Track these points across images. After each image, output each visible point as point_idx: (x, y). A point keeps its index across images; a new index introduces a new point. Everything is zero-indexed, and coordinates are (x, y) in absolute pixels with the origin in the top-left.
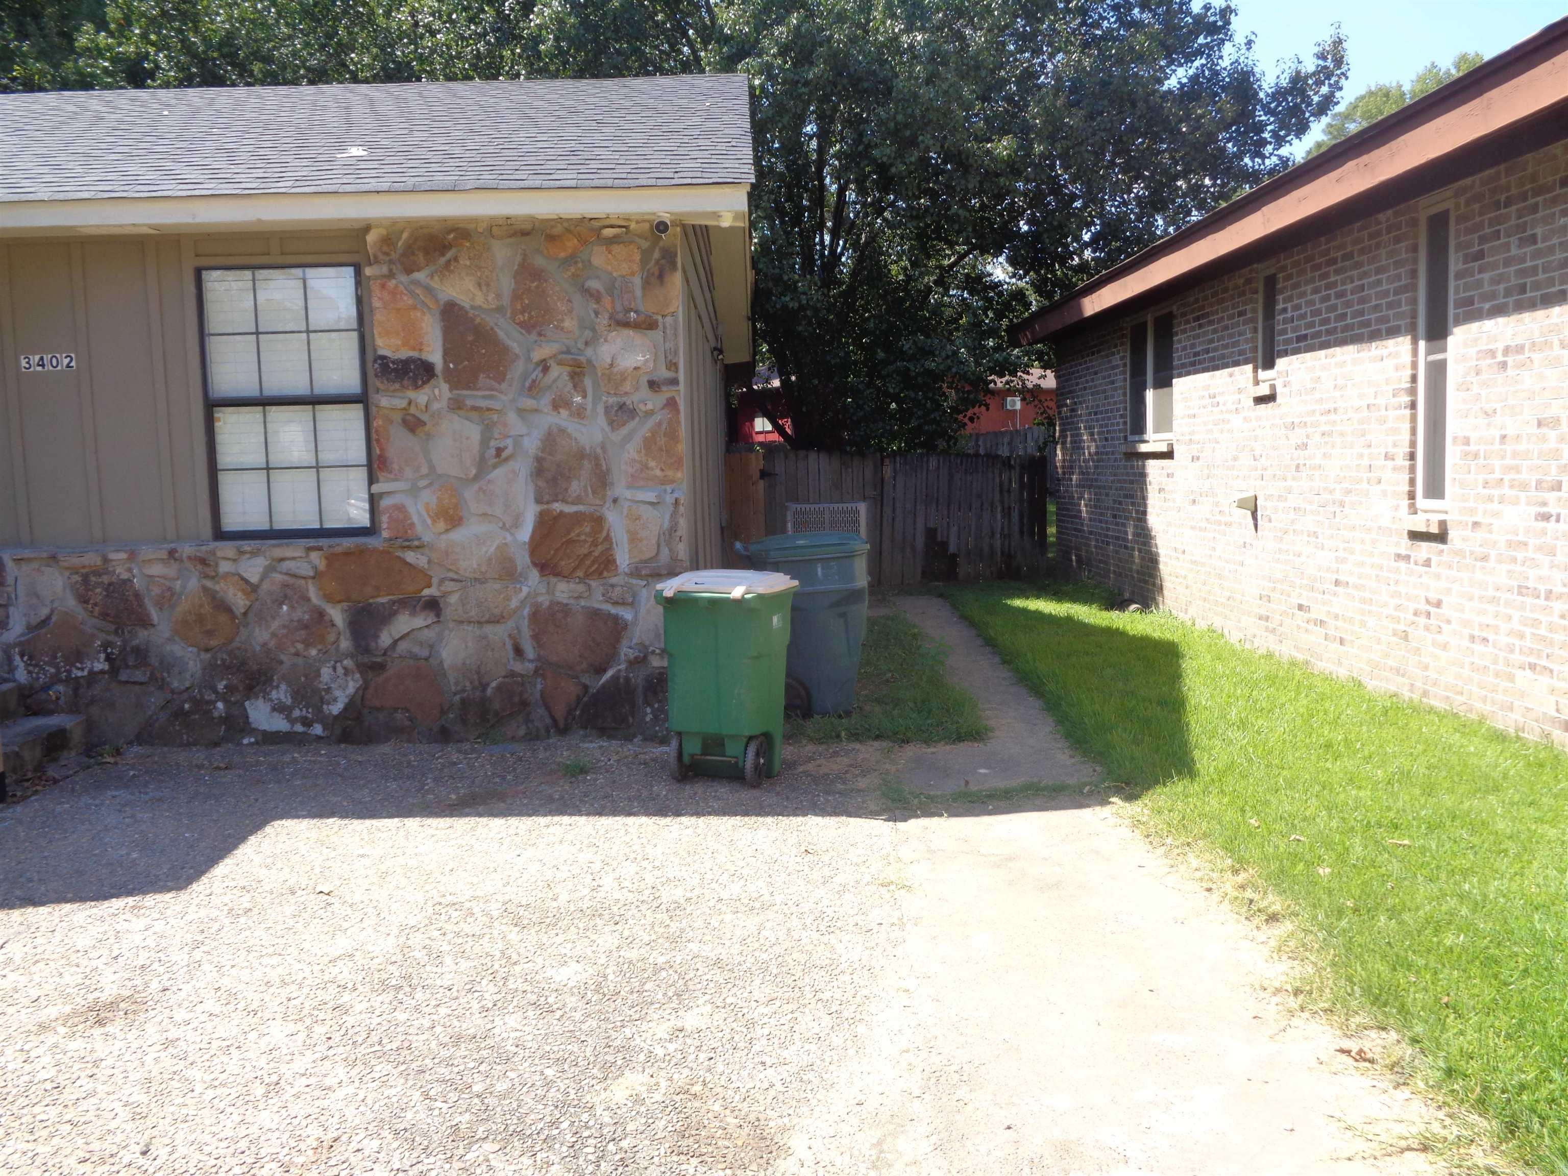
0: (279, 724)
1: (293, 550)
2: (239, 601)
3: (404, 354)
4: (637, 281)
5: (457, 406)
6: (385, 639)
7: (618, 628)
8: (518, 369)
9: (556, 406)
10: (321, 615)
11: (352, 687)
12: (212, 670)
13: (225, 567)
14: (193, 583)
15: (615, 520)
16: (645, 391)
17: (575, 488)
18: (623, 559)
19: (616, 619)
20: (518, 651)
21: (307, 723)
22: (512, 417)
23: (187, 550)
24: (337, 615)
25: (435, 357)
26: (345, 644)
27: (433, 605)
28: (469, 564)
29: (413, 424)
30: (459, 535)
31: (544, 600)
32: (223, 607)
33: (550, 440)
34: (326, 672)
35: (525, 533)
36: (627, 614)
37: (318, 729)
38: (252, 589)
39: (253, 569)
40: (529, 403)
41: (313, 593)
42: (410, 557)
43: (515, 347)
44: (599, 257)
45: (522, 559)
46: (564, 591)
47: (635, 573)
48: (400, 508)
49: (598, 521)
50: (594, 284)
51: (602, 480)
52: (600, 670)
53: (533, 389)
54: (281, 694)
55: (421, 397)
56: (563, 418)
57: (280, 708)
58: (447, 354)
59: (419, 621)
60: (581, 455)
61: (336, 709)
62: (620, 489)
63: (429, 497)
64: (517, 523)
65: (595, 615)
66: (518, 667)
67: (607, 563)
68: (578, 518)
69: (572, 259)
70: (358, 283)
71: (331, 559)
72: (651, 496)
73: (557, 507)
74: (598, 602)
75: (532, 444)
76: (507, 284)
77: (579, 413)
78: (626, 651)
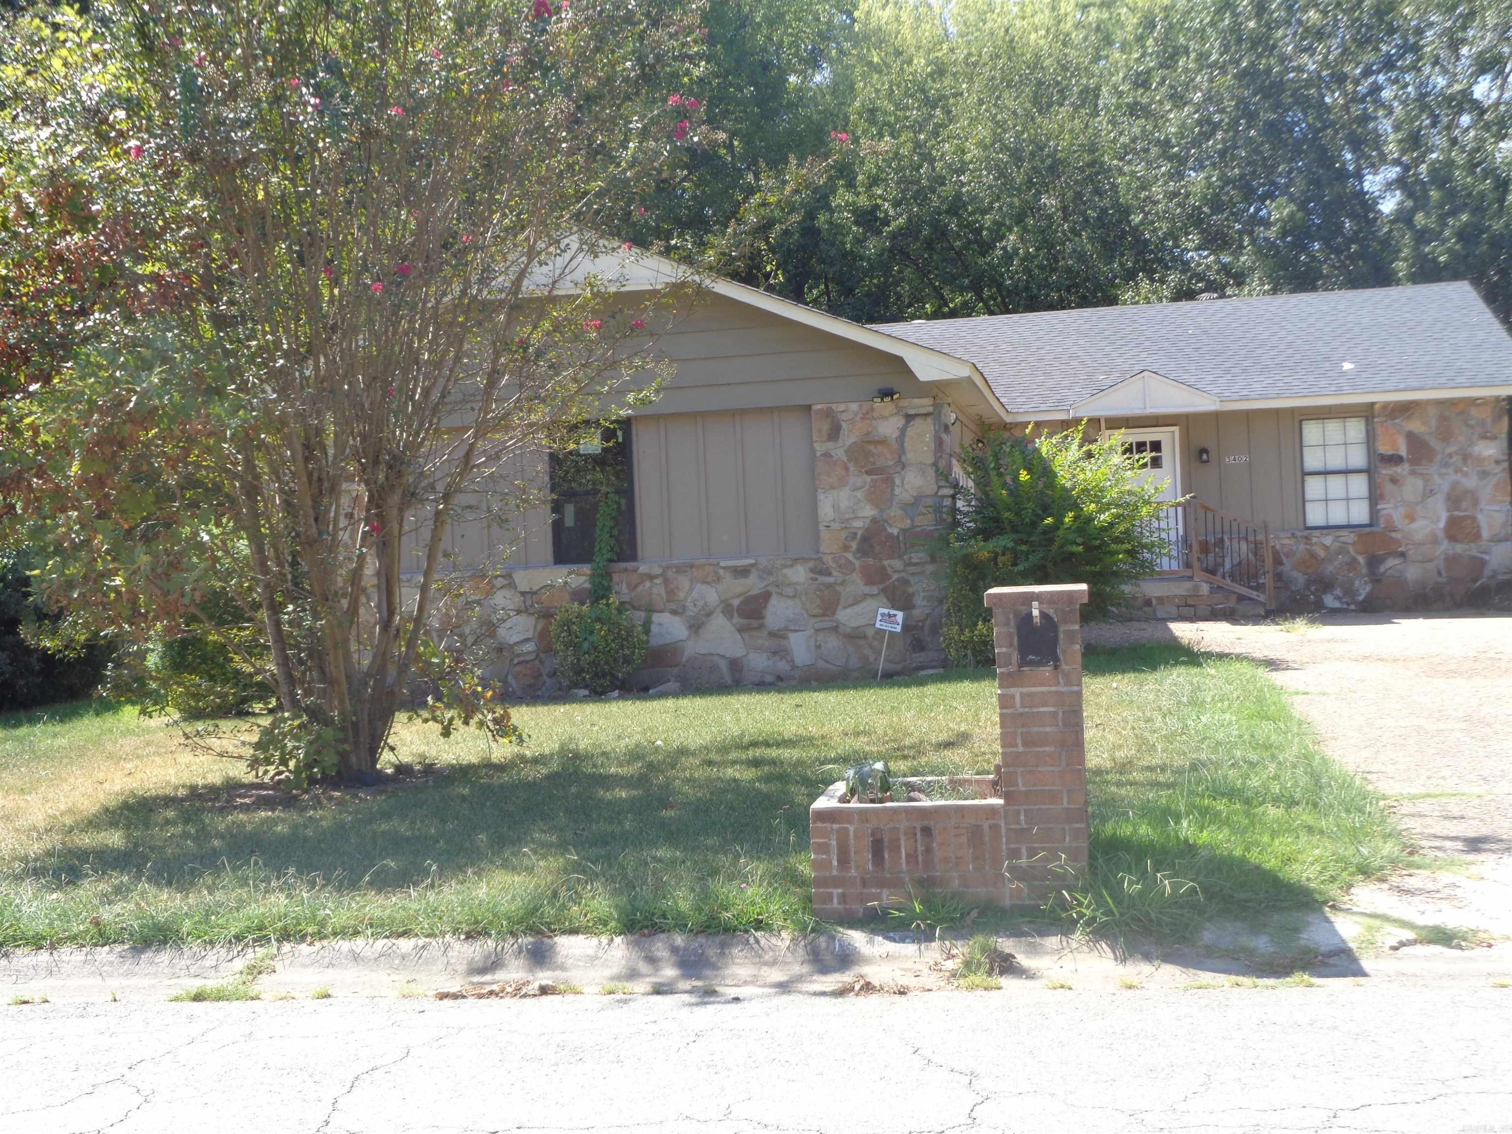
0: (1337, 604)
1: (1344, 533)
2: (1322, 553)
3: (1390, 453)
4: (1489, 420)
5: (1413, 473)
6: (1382, 569)
7: (1483, 563)
8: (1438, 458)
9: (1456, 472)
10: (1354, 560)
11: (1368, 588)
12: (1309, 583)
13: (1315, 540)
14: (1302, 547)
15: (1482, 519)
16: (1493, 466)
17: (1464, 505)
18: (1485, 534)
19: (1482, 560)
20: (1439, 574)
21: (1348, 604)
22: (1436, 477)
23: (1299, 534)
24: (1361, 559)
25: (1403, 452)
26: (1364, 571)
27: (1403, 555)
28: (1419, 536)
29: (1394, 481)
30: (1414, 525)
31: (1450, 552)
32: (1313, 555)
33: (1454, 486)
34: (1357, 583)
35: (1442, 524)
36: (1487, 557)
37: (1353, 607)
38: (1327, 548)
39: (1328, 540)
40: (1444, 471)
41: (1351, 549)
42: (1394, 535)
43: (1438, 448)
44: (1474, 412)
45: (1441, 534)
46: (1459, 548)
47: (1491, 541)
48: (1390, 516)
49: (1474, 519)
50: (1472, 422)
51: (1476, 502)
52: (1475, 581)
53: (1446, 465)
54: (1338, 592)
55: (1399, 469)
56: (1458, 477)
57: (1338, 598)
58: (1408, 452)
59: (1397, 561)
60: (1466, 492)
61: (1361, 598)
62: (1482, 505)
63: (1402, 511)
64: (1438, 521)
65: (1473, 558)
66: (1440, 580)
67: (1477, 536)
68: (1464, 518)
69: (1462, 413)
70: (1367, 425)
71: (1360, 536)
72: (1497, 508)
73: (1456, 513)
74: (1474, 552)
75: (1445, 487)
76: (1434, 423)
77: (1466, 475)
78: (1487, 572)
